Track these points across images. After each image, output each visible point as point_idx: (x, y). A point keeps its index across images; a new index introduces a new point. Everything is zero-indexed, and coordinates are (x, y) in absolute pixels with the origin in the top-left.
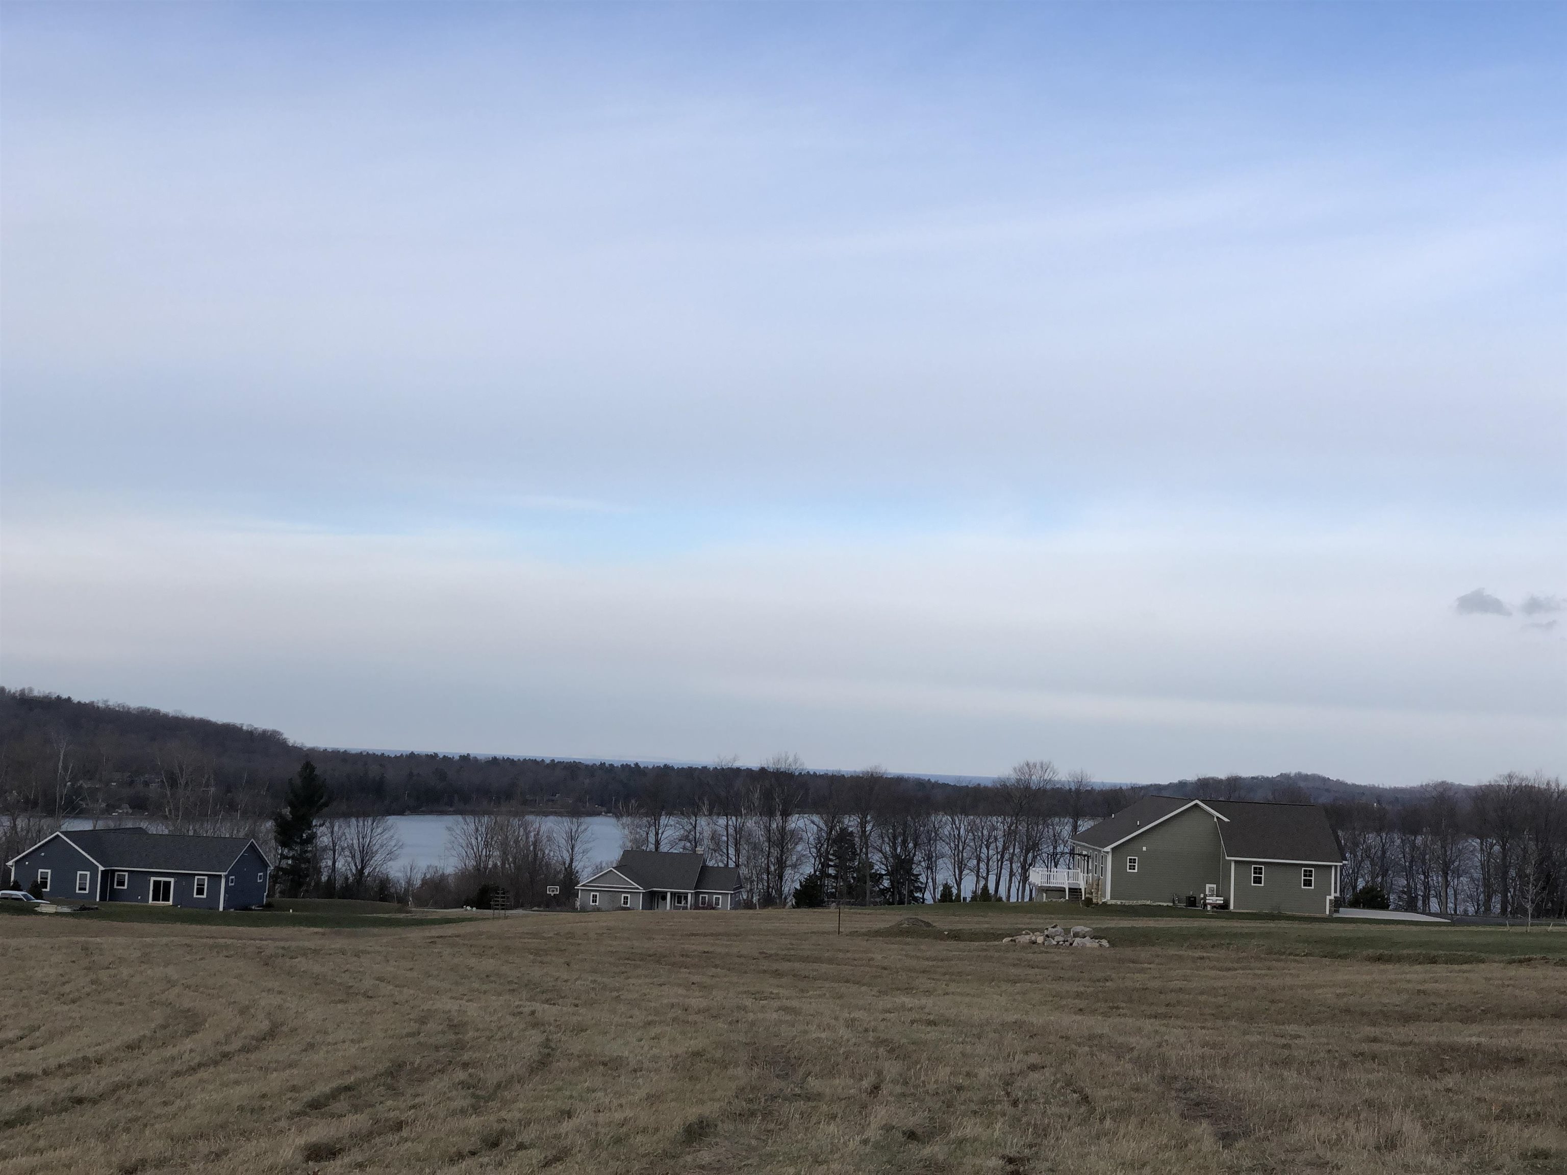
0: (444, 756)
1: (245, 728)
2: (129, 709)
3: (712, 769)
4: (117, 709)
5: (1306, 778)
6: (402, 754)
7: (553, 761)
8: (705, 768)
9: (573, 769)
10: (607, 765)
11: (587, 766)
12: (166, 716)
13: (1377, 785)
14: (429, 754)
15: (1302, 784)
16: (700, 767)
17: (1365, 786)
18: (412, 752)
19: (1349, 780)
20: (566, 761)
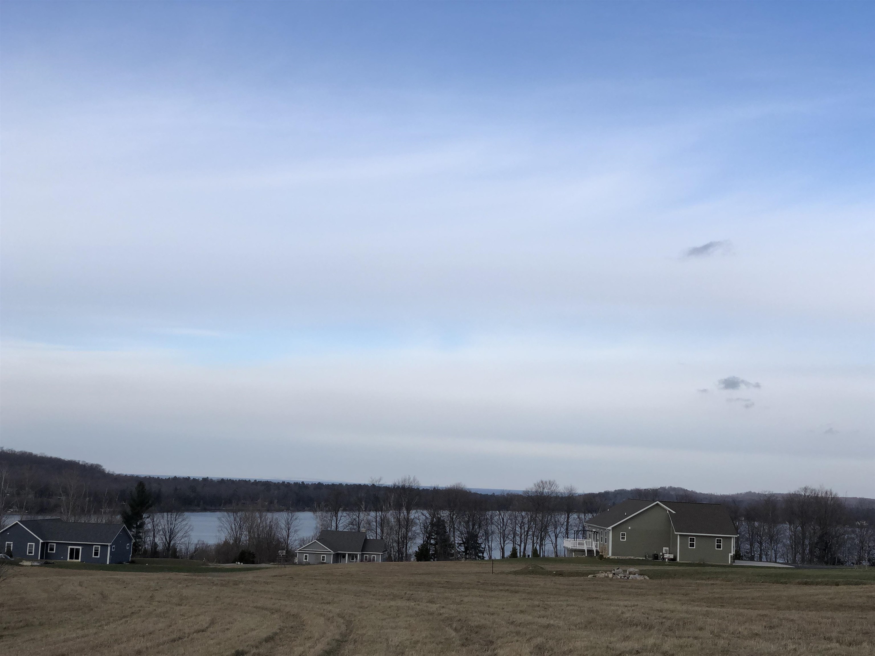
0: (194, 479)
1: (81, 463)
2: (15, 452)
3: (344, 485)
4: (8, 452)
5: (674, 489)
6: (169, 477)
7: (255, 481)
8: (341, 485)
9: (267, 485)
10: (286, 483)
11: (275, 483)
12: (36, 456)
13: (713, 494)
14: (185, 477)
15: (672, 493)
16: (338, 484)
17: (707, 494)
18: (175, 476)
19: (698, 491)
20: (263, 481)
